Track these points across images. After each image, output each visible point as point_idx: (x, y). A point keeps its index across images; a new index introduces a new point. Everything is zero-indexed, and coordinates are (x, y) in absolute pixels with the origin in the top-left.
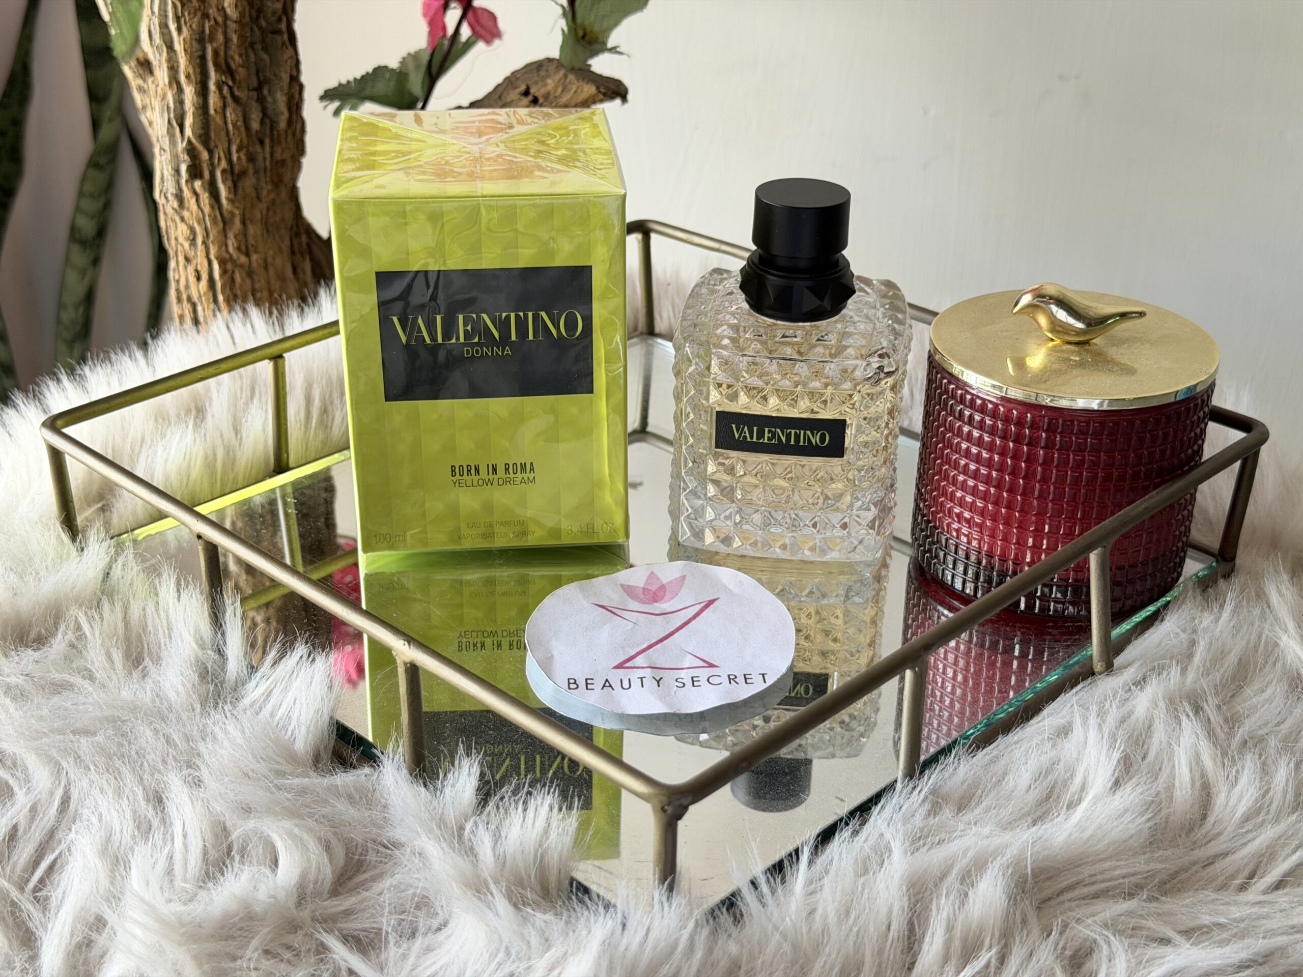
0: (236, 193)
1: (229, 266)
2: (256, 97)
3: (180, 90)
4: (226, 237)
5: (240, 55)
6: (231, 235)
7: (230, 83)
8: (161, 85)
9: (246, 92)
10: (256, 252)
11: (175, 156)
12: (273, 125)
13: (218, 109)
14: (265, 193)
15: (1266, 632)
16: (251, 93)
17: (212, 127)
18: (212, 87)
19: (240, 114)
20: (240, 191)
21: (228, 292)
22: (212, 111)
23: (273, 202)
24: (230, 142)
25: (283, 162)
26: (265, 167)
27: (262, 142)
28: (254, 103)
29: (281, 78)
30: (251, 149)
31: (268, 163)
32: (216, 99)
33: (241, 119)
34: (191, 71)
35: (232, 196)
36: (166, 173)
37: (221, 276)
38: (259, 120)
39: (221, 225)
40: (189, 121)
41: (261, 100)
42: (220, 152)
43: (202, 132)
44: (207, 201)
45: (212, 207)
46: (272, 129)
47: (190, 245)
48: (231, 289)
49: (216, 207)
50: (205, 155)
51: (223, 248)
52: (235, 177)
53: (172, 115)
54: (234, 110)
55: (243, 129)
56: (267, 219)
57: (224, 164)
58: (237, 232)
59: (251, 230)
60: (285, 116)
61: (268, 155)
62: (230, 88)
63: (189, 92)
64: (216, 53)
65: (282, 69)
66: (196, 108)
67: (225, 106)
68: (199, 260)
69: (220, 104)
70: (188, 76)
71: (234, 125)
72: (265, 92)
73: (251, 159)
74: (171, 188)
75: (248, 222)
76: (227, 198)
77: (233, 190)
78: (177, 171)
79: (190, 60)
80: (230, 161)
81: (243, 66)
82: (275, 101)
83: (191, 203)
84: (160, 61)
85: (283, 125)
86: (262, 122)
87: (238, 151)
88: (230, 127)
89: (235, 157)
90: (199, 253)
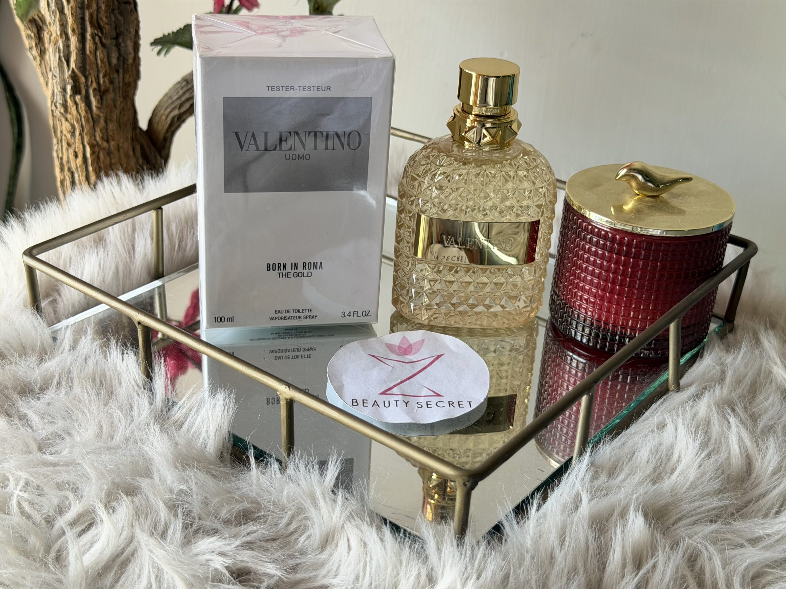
0: (102, 104)
1: (97, 149)
2: (115, 43)
3: (67, 39)
4: (95, 131)
5: (106, 17)
6: (98, 130)
7: (100, 35)
8: (54, 35)
9: (110, 41)
10: (114, 140)
11: (63, 81)
12: (125, 60)
13: (92, 51)
14: (119, 103)
15: (764, 365)
16: (112, 41)
17: (88, 62)
18: (88, 37)
19: (105, 54)
20: (104, 102)
21: (95, 165)
22: (88, 52)
23: (123, 109)
24: (98, 71)
25: (129, 84)
26: (119, 87)
27: (118, 72)
28: (114, 48)
29: (130, 32)
30: (112, 77)
31: (121, 84)
32: (91, 45)
33: (106, 57)
34: (75, 27)
35: (99, 105)
36: (56, 90)
37: (91, 155)
38: (116, 57)
39: (92, 123)
40: (73, 58)
41: (118, 45)
42: (92, 78)
43: (81, 65)
44: (83, 109)
45: (86, 112)
46: (124, 63)
47: (71, 136)
48: (98, 163)
49: (89, 112)
50: (83, 80)
51: (93, 138)
52: (101, 93)
53: (62, 55)
54: (102, 51)
55: (107, 63)
56: (120, 119)
57: (94, 85)
58: (102, 128)
59: (111, 126)
60: (132, 56)
61: (121, 80)
62: (100, 38)
63: (74, 40)
64: (91, 16)
65: (131, 26)
66: (78, 50)
67: (96, 49)
68: (77, 145)
69: (93, 48)
70: (73, 30)
71: (102, 61)
72: (121, 40)
73: (111, 82)
74: (59, 100)
75: (109, 122)
76: (96, 107)
77: (100, 101)
78: (64, 90)
79: (75, 21)
80: (98, 83)
81: (108, 24)
82: (126, 46)
83: (73, 110)
84: (54, 21)
85: (130, 61)
86: (118, 59)
87: (103, 77)
88: (99, 62)
89: (101, 82)
90: (77, 141)
